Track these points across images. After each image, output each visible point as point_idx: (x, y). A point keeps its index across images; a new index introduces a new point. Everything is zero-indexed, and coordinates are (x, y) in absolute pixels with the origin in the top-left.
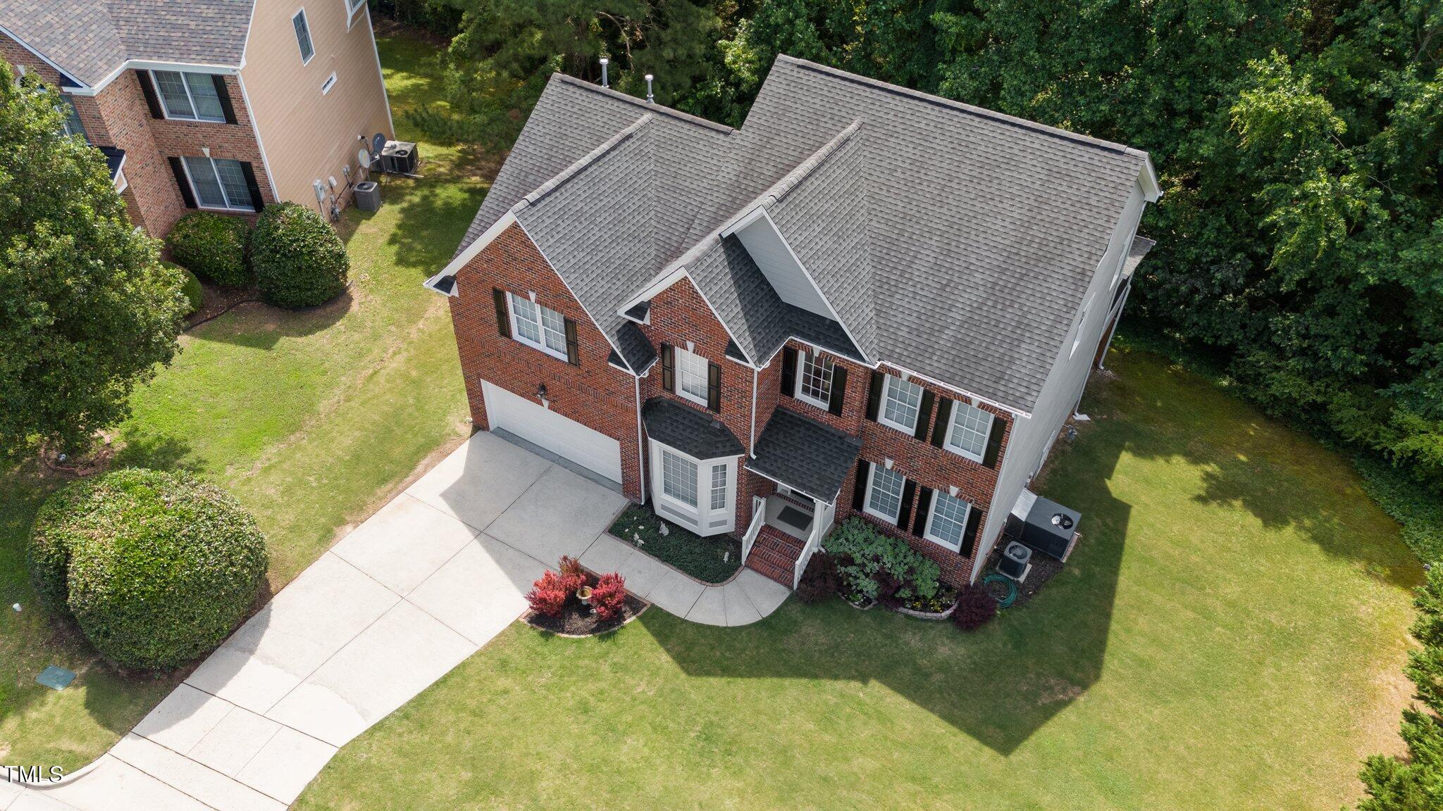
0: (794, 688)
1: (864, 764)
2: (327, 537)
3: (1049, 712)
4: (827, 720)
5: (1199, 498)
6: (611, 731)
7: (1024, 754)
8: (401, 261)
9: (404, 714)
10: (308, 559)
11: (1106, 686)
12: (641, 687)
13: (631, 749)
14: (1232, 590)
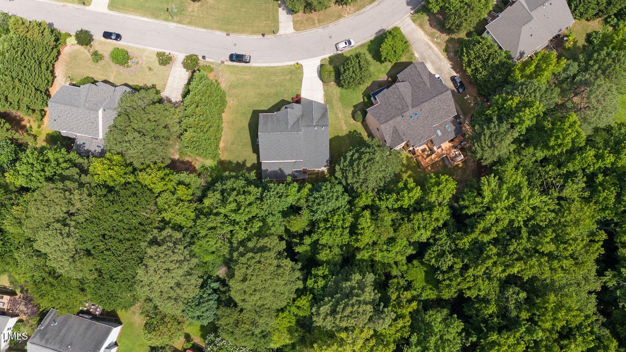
0: (273, 104)
1: (264, 101)
2: (325, 91)
3: (251, 117)
4: (269, 103)
5: (245, 161)
6: (285, 90)
7: (252, 111)
8: (355, 131)
9: (302, 80)
10: (324, 88)
11: (247, 124)
12: (286, 95)
13: (283, 89)
14: (240, 147)
